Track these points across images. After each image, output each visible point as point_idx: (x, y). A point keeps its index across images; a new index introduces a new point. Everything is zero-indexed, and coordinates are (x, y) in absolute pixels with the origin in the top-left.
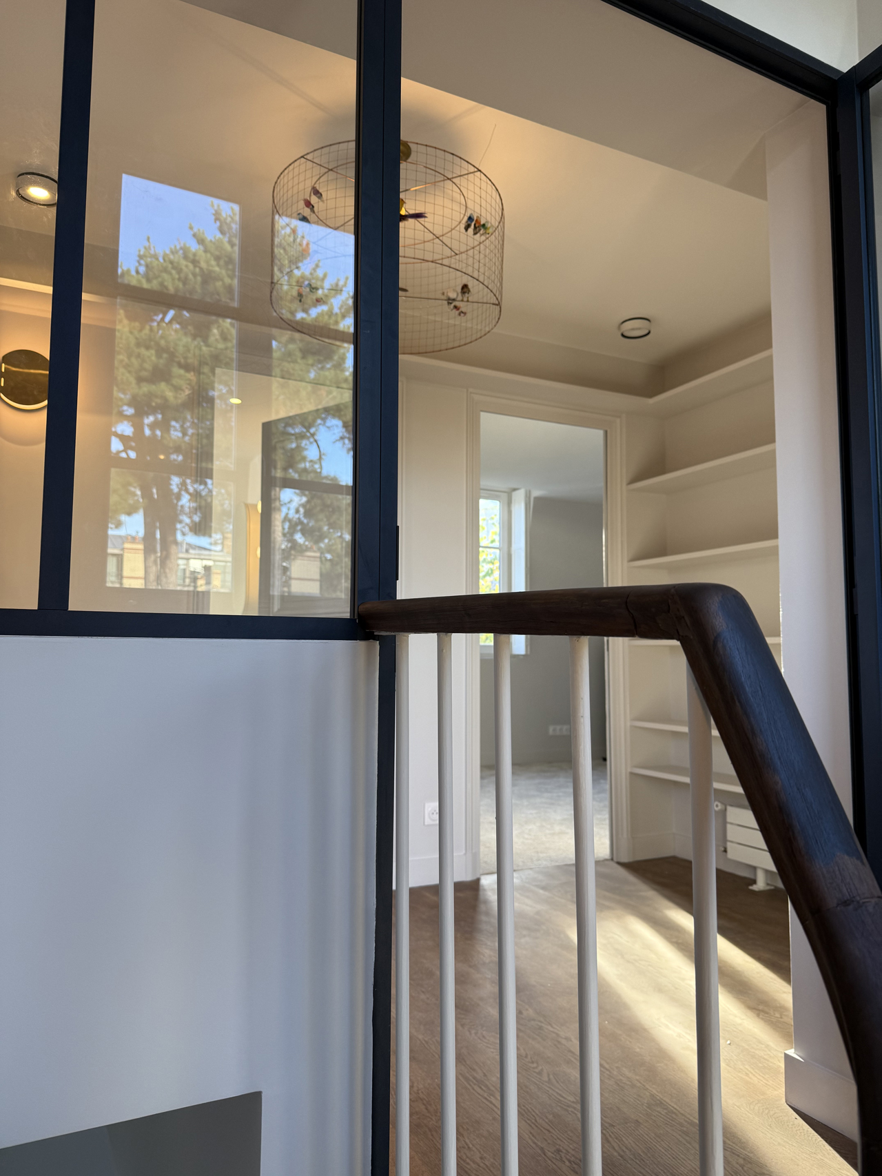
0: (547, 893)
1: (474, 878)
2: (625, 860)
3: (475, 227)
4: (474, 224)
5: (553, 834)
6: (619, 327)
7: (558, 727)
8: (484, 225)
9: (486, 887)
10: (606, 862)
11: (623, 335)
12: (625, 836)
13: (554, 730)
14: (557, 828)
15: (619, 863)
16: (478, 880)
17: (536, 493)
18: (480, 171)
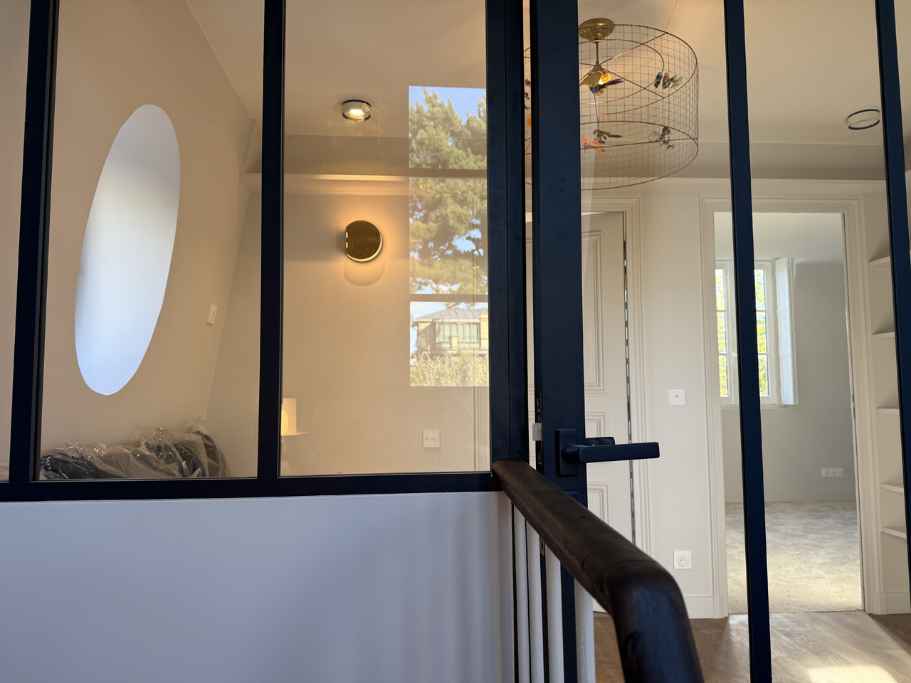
0: (788, 640)
1: (722, 617)
2: (878, 612)
3: (664, 83)
4: (663, 80)
5: (810, 578)
6: (846, 121)
7: (831, 470)
8: (672, 79)
9: (731, 627)
10: (858, 613)
11: (850, 128)
12: (878, 590)
13: (827, 472)
14: (815, 572)
15: (871, 615)
16: (726, 619)
17: (798, 260)
18: (667, 33)
